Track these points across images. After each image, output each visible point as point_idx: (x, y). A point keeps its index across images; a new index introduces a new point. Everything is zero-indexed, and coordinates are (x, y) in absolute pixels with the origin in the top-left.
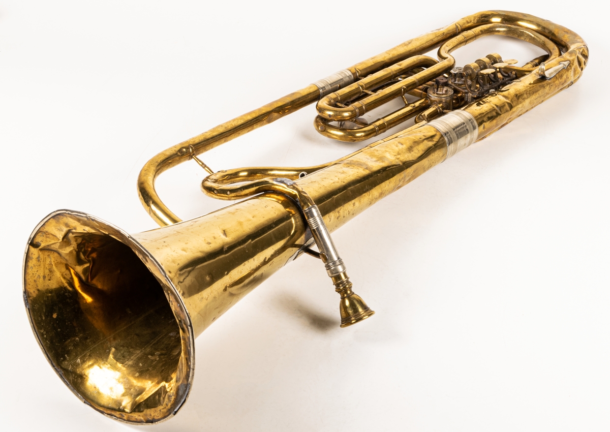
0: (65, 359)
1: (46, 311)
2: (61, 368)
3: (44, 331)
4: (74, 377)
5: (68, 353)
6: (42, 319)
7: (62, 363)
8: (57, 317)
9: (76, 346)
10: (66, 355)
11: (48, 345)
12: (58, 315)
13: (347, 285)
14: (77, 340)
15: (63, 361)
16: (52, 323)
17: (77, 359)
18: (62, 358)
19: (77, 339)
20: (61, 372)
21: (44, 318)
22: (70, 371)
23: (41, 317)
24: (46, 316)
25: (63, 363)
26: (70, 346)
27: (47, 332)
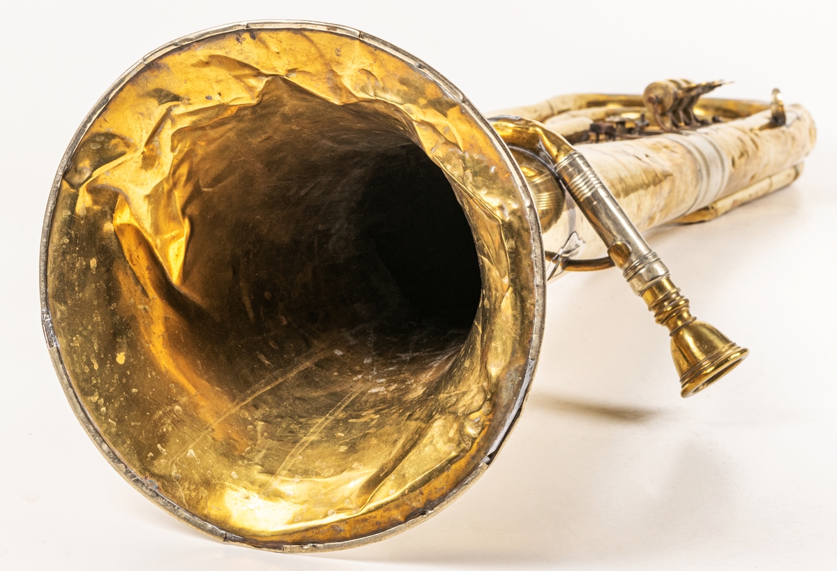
0: (157, 454)
1: (99, 349)
2: (153, 475)
3: (100, 396)
4: (188, 489)
5: (163, 439)
6: (92, 369)
7: (153, 464)
8: (126, 361)
9: (177, 422)
10: (159, 446)
11: (113, 430)
12: (127, 357)
13: (679, 301)
14: (178, 411)
15: (153, 459)
16: (116, 376)
17: (186, 450)
18: (151, 454)
19: (177, 407)
20: (152, 484)
21: (96, 367)
22: (178, 479)
23: (90, 364)
24: (102, 363)
25: (156, 463)
26: (164, 424)
27: (108, 399)
